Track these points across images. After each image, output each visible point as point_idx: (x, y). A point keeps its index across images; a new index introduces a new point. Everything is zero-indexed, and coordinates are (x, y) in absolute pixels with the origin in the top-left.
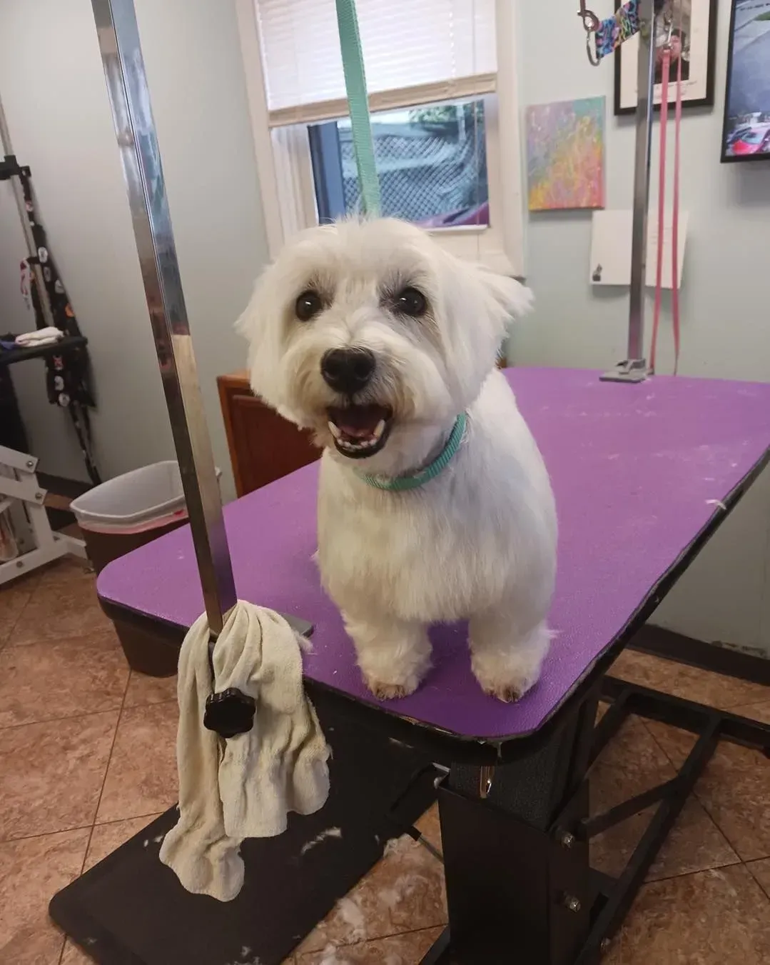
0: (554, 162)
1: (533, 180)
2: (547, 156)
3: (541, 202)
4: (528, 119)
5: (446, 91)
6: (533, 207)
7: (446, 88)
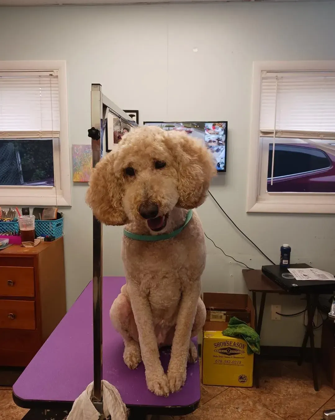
0: (84, 165)
1: (75, 170)
2: (80, 162)
3: (78, 179)
4: (73, 148)
5: (38, 135)
6: (75, 180)
7: (38, 134)
